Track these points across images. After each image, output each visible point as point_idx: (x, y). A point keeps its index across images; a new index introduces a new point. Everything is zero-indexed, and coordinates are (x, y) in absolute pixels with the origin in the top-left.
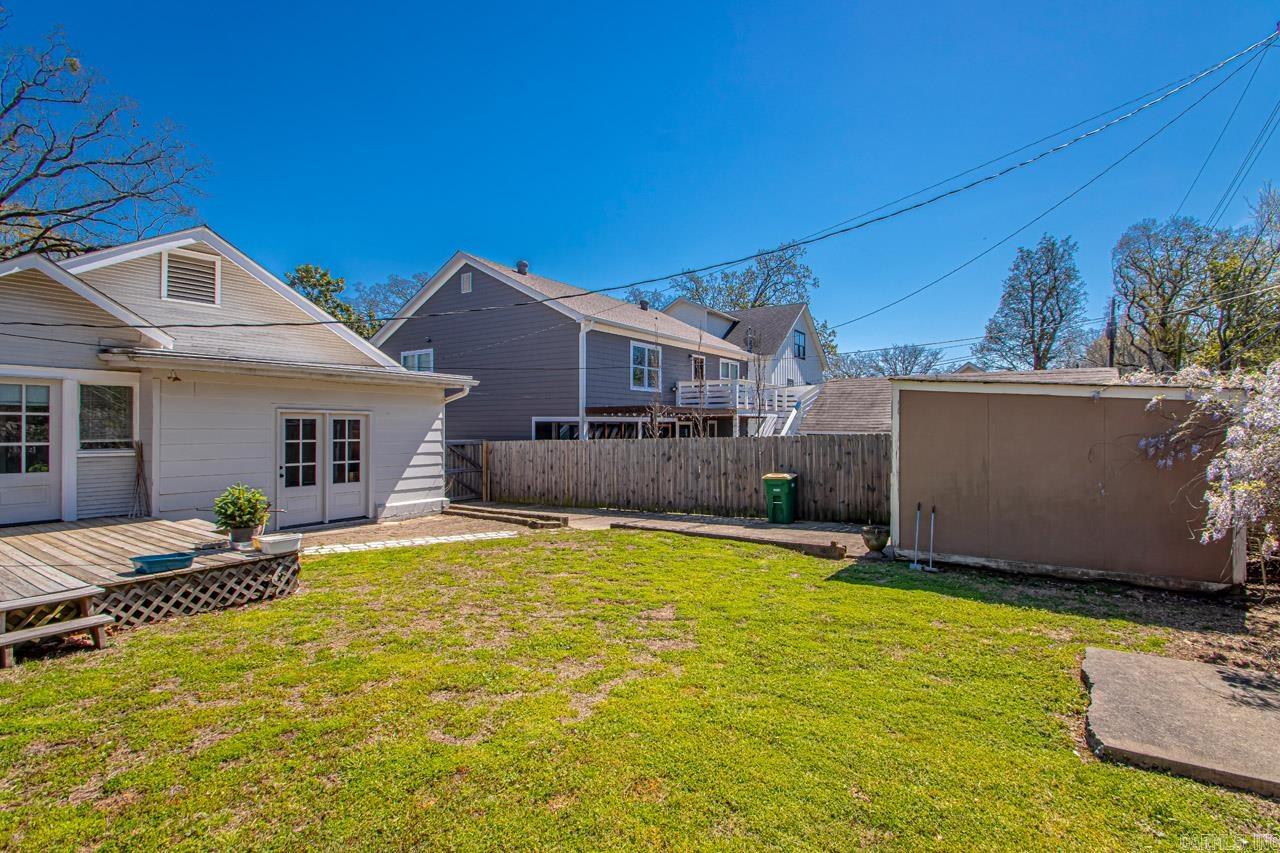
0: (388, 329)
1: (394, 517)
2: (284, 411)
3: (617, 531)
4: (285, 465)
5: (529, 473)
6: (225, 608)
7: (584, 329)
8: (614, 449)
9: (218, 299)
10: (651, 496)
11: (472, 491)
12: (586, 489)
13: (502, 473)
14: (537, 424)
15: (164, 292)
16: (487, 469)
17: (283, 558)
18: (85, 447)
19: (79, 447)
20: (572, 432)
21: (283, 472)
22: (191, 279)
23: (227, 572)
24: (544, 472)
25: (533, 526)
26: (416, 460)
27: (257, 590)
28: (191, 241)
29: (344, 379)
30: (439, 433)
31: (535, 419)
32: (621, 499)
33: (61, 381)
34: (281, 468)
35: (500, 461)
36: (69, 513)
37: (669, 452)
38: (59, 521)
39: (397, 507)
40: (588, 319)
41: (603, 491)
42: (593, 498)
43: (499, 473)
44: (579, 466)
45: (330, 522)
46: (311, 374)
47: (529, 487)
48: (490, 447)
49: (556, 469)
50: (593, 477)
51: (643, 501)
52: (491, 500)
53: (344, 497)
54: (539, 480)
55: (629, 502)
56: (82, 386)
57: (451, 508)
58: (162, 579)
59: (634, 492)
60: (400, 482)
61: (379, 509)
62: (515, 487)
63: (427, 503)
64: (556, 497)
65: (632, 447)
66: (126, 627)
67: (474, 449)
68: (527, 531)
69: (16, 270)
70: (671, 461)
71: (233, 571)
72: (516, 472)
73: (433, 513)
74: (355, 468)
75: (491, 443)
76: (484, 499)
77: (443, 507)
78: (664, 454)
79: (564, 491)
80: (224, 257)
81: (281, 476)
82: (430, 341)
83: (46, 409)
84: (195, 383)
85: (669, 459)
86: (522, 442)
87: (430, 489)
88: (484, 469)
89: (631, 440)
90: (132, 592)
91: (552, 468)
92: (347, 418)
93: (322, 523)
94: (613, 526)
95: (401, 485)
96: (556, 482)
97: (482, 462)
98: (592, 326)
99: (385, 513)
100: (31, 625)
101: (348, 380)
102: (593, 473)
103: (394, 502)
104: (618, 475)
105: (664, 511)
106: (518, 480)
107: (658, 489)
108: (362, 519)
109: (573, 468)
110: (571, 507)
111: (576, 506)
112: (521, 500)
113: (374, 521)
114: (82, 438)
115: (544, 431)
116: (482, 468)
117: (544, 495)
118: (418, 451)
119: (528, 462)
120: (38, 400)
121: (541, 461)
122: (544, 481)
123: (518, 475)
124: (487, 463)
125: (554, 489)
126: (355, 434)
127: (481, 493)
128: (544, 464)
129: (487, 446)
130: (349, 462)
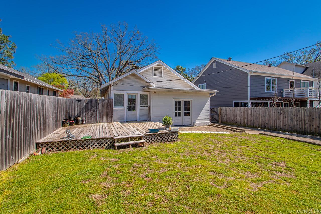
0: (196, 79)
1: (197, 125)
2: (174, 99)
3: (262, 136)
5: (233, 117)
6: (164, 142)
7: (249, 75)
8: (260, 110)
9: (162, 76)
10: (274, 126)
11: (216, 120)
12: (250, 122)
14: (235, 103)
15: (153, 75)
16: (220, 115)
17: (175, 133)
18: (141, 107)
20: (245, 105)
22: (158, 72)
23: (165, 134)
24: (237, 116)
25: (234, 131)
26: (203, 112)
27: (170, 139)
28: (158, 64)
29: (187, 92)
30: (208, 105)
31: (234, 101)
32: (262, 126)
33: (137, 94)
34: (174, 112)
35: (224, 113)
36: (138, 120)
37: (281, 112)
38: (137, 121)
40: (251, 72)
41: (256, 123)
42: (253, 125)
43: (224, 116)
44: (248, 115)
45: (184, 125)
46: (180, 91)
47: (232, 120)
48: (221, 109)
49: (240, 115)
50: (252, 118)
51: (270, 127)
52: (221, 123)
53: (186, 120)
54: (235, 118)
55: (265, 127)
56: (141, 95)
57: (211, 124)
58: (154, 134)
59: (267, 124)
60: (199, 117)
61: (194, 123)
62: (228, 120)
63: (205, 123)
64: (240, 124)
65: (266, 110)
66: (148, 143)
67: (217, 109)
68: (232, 132)
69: (131, 73)
70: (281, 115)
71: (166, 134)
72: (228, 116)
73: (207, 125)
74: (189, 113)
75: (221, 108)
76: (220, 123)
77: (209, 124)
78: (279, 112)
79: (243, 122)
80: (164, 66)
81: (174, 114)
82: (205, 81)
83: (135, 99)
84: (159, 94)
85: (281, 114)
86: (230, 107)
87: (206, 119)
88: (219, 115)
89: (266, 108)
90: (149, 136)
91: (239, 115)
92: (187, 101)
93: (182, 125)
94: (260, 134)
95: (199, 118)
96: (240, 119)
97: (219, 112)
98: (252, 74)
99: (195, 124)
100: (134, 141)
101: (188, 92)
102: (253, 117)
103: (197, 122)
104: (261, 118)
105: (279, 131)
106: (229, 118)
107: (276, 123)
108: (190, 125)
109: (246, 115)
110: (245, 127)
111: (247, 127)
112: (230, 124)
113: (193, 126)
114: (140, 105)
115: (237, 105)
116: (219, 114)
117: (237, 123)
118: (203, 109)
119: (232, 113)
120: (134, 97)
121: (236, 113)
122: (237, 119)
123: (229, 116)
124: (220, 113)
125: (240, 121)
126: (189, 105)
127: (219, 121)
128: (237, 114)
129: (220, 108)
130: (187, 112)
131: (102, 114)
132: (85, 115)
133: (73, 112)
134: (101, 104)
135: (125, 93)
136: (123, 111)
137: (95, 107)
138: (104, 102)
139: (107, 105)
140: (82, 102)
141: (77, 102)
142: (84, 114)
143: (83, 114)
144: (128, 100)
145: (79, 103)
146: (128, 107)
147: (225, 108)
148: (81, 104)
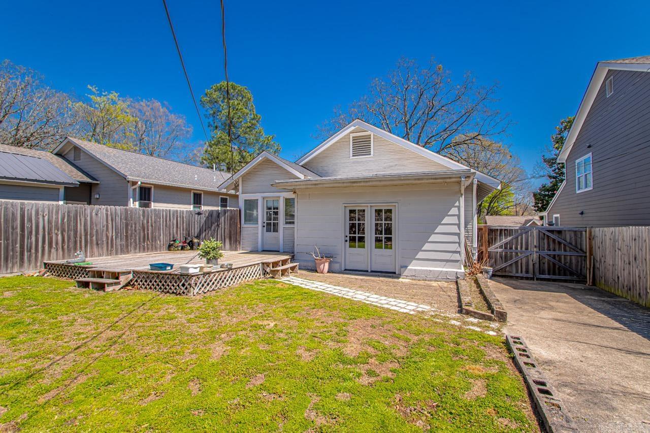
1: (413, 277)
2: (346, 205)
4: (349, 235)
5: (619, 263)
6: (166, 293)
9: (372, 153)
13: (600, 259)
15: (351, 155)
16: (591, 254)
18: (287, 223)
19: (284, 223)
21: (348, 239)
22: (361, 146)
24: (629, 264)
28: (353, 128)
30: (457, 217)
33: (279, 197)
34: (346, 236)
35: (599, 248)
36: (281, 250)
38: (279, 251)
39: (415, 270)
43: (599, 260)
45: (372, 271)
47: (618, 277)
48: (593, 234)
53: (382, 258)
54: (626, 272)
56: (286, 199)
58: (151, 273)
60: (420, 253)
61: (402, 270)
62: (609, 275)
63: (442, 271)
64: (639, 294)
72: (609, 261)
74: (389, 240)
75: (593, 230)
77: (458, 277)
81: (346, 241)
82: (589, 147)
83: (277, 209)
86: (612, 229)
87: (447, 261)
88: (588, 254)
90: (144, 275)
91: (635, 259)
92: (383, 208)
93: (367, 271)
95: (420, 255)
96: (639, 276)
97: (586, 247)
99: (406, 273)
103: (414, 266)
106: (611, 268)
108: (392, 274)
113: (398, 277)
114: (285, 220)
116: (586, 253)
117: (630, 289)
118: (435, 231)
119: (617, 250)
120: (276, 205)
121: (627, 250)
122: (629, 273)
123: (611, 264)
124: (591, 248)
125: (637, 283)
126: (389, 218)
127: (586, 277)
128: (629, 255)
129: (590, 233)
130: (385, 236)
131: (224, 236)
132: (205, 235)
133: (193, 231)
134: (223, 218)
135: (258, 196)
136: (256, 232)
137: (216, 224)
138: (227, 214)
139: (231, 219)
140: (202, 216)
141: (197, 215)
142: (204, 234)
143: (203, 233)
144: (265, 210)
145: (199, 216)
146: (265, 224)
147: (601, 229)
148: (201, 218)
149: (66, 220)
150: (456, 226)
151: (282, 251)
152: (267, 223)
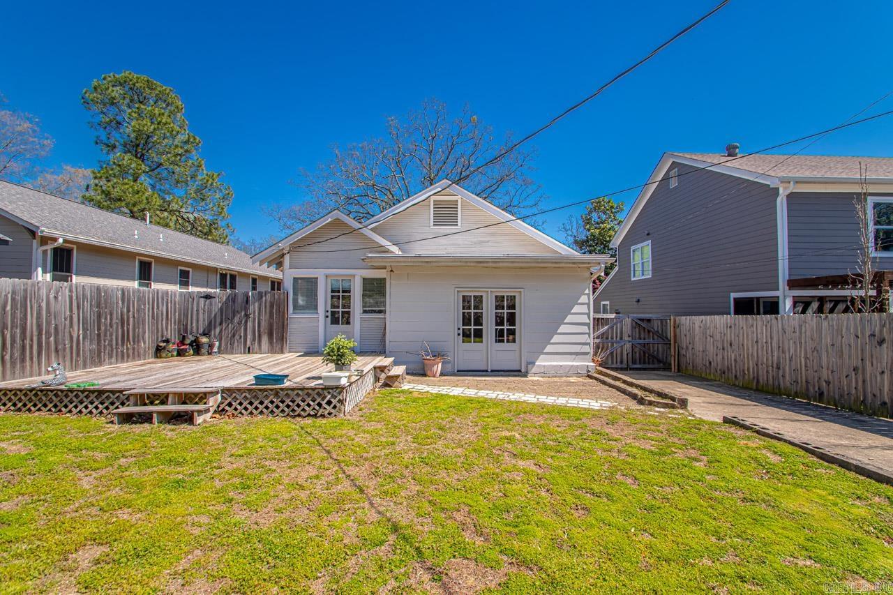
1: (542, 374)
4: (461, 327)
5: (711, 349)
6: (294, 417)
7: (783, 192)
8: (800, 326)
9: (459, 224)
10: (854, 391)
11: (659, 361)
12: (768, 372)
13: (687, 347)
14: (735, 299)
15: (432, 224)
16: (675, 342)
19: (362, 311)
20: (772, 307)
21: (461, 332)
22: (446, 214)
23: (296, 392)
24: (723, 349)
25: (641, 401)
26: (562, 329)
27: (314, 409)
28: (437, 190)
30: (586, 306)
31: (733, 295)
32: (811, 389)
33: (354, 276)
34: (459, 329)
35: (685, 335)
36: (357, 350)
37: (881, 331)
39: (544, 366)
40: (785, 181)
41: (787, 378)
42: (776, 383)
43: (685, 347)
44: (760, 344)
45: (492, 371)
47: (710, 363)
48: (677, 322)
49: (735, 347)
50: (775, 358)
51: (841, 396)
52: (679, 371)
53: (504, 354)
54: (720, 357)
55: (821, 394)
56: (363, 279)
57: (600, 373)
58: (260, 390)
59: (828, 383)
60: (549, 346)
61: (530, 366)
62: (698, 361)
63: (572, 366)
64: (736, 376)
65: (825, 324)
66: (240, 415)
67: (662, 323)
68: (633, 405)
69: (330, 220)
70: (885, 345)
71: (300, 392)
72: (699, 347)
73: (578, 375)
74: (512, 332)
75: (678, 318)
76: (673, 370)
77: (589, 371)
78: (873, 335)
79: (744, 371)
80: (461, 196)
81: (459, 335)
82: (648, 234)
83: (349, 292)
85: (881, 342)
87: (577, 354)
88: (672, 342)
89: (823, 316)
90: (244, 394)
91: (731, 345)
92: (505, 295)
93: (487, 371)
94: (726, 421)
95: (549, 349)
96: (735, 360)
97: (670, 334)
98: (792, 188)
99: (534, 370)
102: (776, 354)
103: (542, 362)
104: (806, 358)
105: (874, 414)
106: (701, 355)
107: (864, 381)
108: (517, 372)
109: (752, 346)
110: (751, 389)
111: (757, 390)
112: (703, 375)
113: (525, 375)
114: (363, 307)
115: (745, 307)
116: (670, 341)
117: (724, 373)
118: (565, 322)
119: (708, 337)
120: (346, 285)
121: (721, 337)
122: (723, 358)
123: (701, 349)
124: (675, 336)
125: (733, 368)
126: (513, 307)
127: (670, 364)
128: (723, 341)
129: (675, 321)
130: (507, 328)
131: (259, 331)
132: (221, 331)
133: (194, 325)
134: (257, 305)
135: (320, 274)
136: (315, 324)
137: (243, 313)
138: (264, 298)
139: (272, 306)
140: (213, 300)
141: (202, 300)
142: (218, 330)
143: (215, 328)
144: (330, 294)
145: (208, 301)
146: (329, 314)
147: (688, 317)
148: (211, 304)
149: (9, 308)
150: (586, 316)
151: (359, 351)
152: (331, 312)
